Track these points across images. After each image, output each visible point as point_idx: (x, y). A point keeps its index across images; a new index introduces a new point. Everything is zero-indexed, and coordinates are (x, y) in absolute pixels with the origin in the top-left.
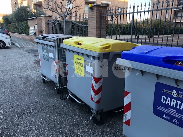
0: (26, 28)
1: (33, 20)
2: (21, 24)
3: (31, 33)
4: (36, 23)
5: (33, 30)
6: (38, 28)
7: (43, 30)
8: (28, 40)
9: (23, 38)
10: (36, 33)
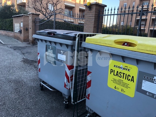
0: (10, 25)
1: (18, 18)
2: (5, 21)
3: (15, 30)
4: (22, 21)
5: (18, 27)
6: (24, 26)
7: (29, 27)
8: (11, 36)
9: (6, 34)
10: (21, 30)
